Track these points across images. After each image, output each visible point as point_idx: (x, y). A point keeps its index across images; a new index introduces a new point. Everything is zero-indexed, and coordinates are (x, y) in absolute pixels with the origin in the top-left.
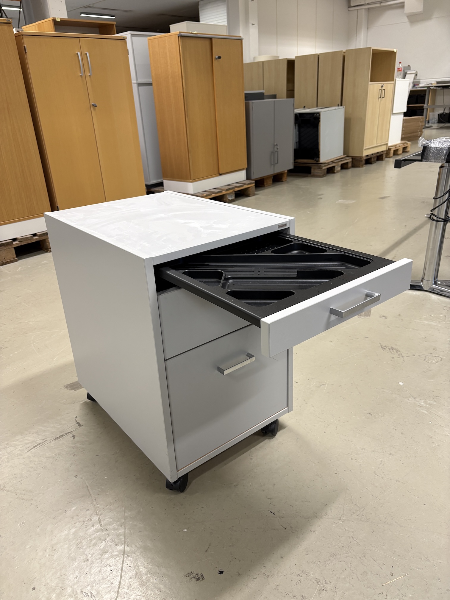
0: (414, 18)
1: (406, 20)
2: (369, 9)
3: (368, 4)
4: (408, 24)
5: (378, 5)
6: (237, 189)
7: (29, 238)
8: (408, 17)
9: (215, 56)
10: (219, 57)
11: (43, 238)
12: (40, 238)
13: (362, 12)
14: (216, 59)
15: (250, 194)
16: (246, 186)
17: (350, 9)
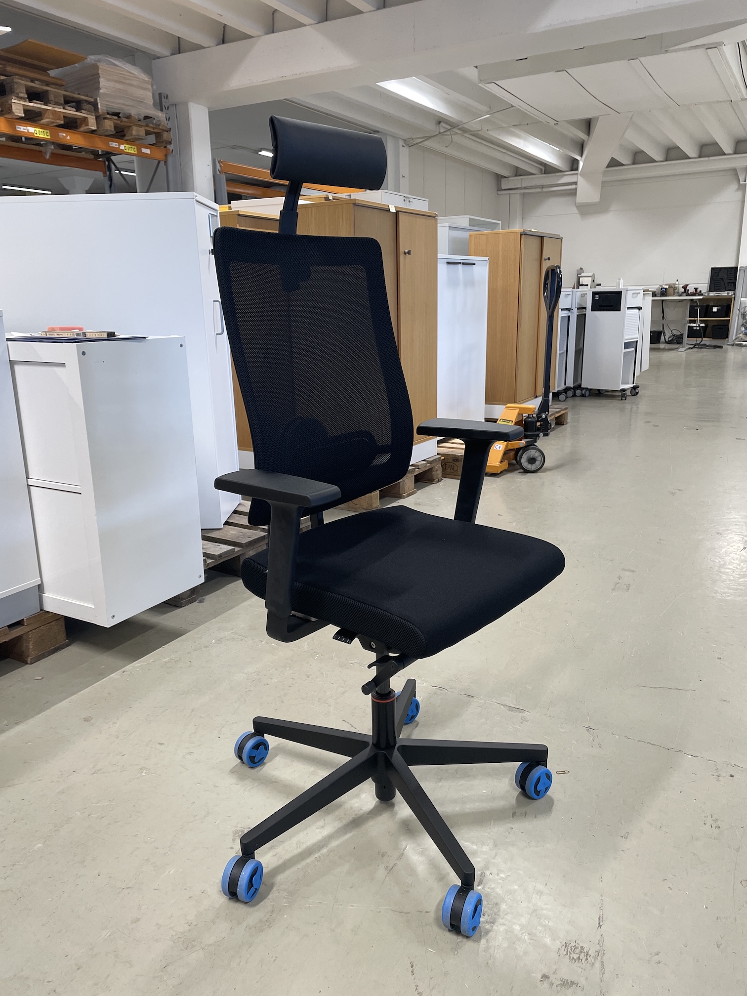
0: (586, 210)
1: (575, 210)
2: (524, 194)
3: (525, 188)
4: (578, 216)
5: (539, 190)
6: (557, 415)
7: (425, 465)
8: (577, 207)
9: (545, 256)
10: (549, 259)
11: (433, 465)
12: (432, 465)
13: (516, 197)
14: (545, 260)
15: (564, 422)
16: (563, 412)
17: (500, 193)
